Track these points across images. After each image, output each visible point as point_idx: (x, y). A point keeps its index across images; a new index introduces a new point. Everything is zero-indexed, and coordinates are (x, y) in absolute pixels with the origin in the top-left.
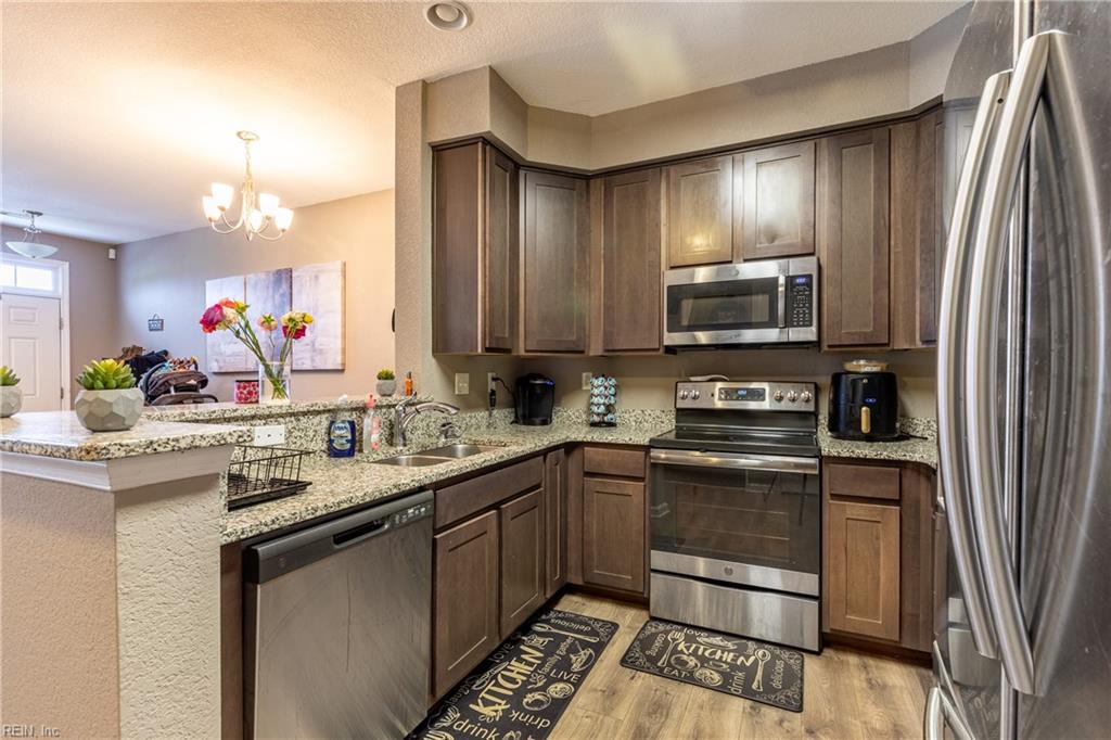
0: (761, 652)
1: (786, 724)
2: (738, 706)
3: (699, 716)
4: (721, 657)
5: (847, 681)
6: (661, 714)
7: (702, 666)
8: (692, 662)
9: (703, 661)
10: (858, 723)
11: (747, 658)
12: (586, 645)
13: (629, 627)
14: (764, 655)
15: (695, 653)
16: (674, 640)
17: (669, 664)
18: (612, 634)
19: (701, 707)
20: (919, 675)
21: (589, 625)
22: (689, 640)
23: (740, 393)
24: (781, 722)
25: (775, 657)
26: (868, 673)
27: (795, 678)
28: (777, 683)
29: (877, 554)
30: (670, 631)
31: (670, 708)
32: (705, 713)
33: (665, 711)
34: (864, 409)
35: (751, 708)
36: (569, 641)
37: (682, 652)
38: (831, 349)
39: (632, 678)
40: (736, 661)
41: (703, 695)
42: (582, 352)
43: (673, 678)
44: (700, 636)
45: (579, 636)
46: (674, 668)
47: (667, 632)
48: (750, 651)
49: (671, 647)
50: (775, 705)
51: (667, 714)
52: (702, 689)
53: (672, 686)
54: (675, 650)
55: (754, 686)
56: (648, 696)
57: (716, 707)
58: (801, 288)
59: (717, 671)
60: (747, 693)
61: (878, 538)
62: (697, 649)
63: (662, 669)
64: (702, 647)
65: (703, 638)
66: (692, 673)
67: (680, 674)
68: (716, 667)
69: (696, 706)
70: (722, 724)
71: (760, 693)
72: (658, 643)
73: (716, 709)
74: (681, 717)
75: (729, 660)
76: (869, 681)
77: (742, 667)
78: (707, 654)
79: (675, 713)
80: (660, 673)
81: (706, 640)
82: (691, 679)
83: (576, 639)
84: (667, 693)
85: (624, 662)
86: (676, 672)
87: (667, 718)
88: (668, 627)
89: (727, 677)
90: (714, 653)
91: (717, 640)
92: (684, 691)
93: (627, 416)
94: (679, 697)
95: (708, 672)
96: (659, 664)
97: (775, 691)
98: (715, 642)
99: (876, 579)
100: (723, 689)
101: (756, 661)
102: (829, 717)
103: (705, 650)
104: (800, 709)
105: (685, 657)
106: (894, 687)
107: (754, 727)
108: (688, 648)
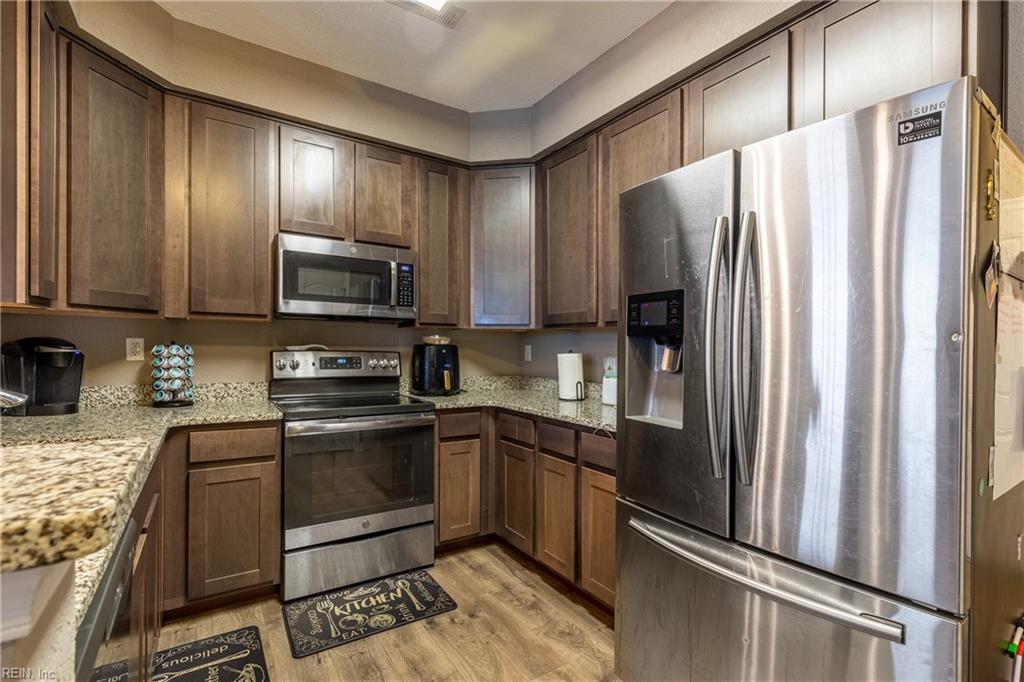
0: (399, 583)
1: (456, 620)
2: (419, 627)
3: (402, 653)
4: (377, 602)
5: (461, 574)
6: (373, 671)
7: (370, 617)
8: (360, 618)
9: (366, 611)
10: (487, 594)
11: (395, 591)
12: (241, 664)
13: (268, 623)
14: (404, 584)
15: (354, 611)
16: (327, 610)
17: (342, 631)
18: (258, 637)
19: (398, 646)
20: (489, 551)
21: (222, 644)
22: (339, 602)
23: (340, 361)
24: (453, 621)
25: (412, 582)
26: (467, 563)
27: (435, 589)
28: (430, 598)
29: (468, 476)
30: (315, 604)
31: (374, 661)
32: (404, 648)
33: (373, 667)
34: (446, 372)
35: (428, 623)
36: (213, 672)
37: (342, 616)
38: (422, 326)
39: (319, 661)
40: (390, 598)
41: (390, 637)
42: (155, 312)
43: (356, 639)
44: (344, 595)
45: (221, 661)
46: (350, 632)
47: (314, 607)
48: (392, 586)
49: (329, 617)
50: (441, 611)
51: (377, 667)
52: (385, 633)
53: (360, 646)
54: (336, 619)
55: (418, 608)
56: (348, 666)
57: (407, 638)
58: (406, 275)
59: (385, 613)
60: (419, 616)
61: (468, 464)
62: (352, 606)
63: (340, 638)
64: (355, 603)
65: (349, 596)
66: (367, 626)
67: (359, 632)
68: (381, 611)
69: (392, 647)
70: (421, 647)
71: (426, 610)
72: (314, 620)
73: (408, 639)
74: (390, 663)
75: (384, 601)
76: (471, 567)
77: (398, 601)
78: (363, 604)
79: (382, 662)
80: (341, 642)
81: (352, 595)
82: (371, 631)
83: (220, 666)
84: (362, 653)
85: (296, 654)
86: (353, 633)
87: (380, 670)
88: (310, 603)
89: (394, 613)
90: (368, 602)
91: (361, 591)
92: (373, 643)
93: (202, 391)
94: (374, 650)
95: (378, 618)
96: (333, 635)
97: (433, 603)
98: (361, 594)
99: (467, 494)
100: (400, 622)
101: (402, 590)
102: (472, 601)
103: (359, 603)
104: (455, 606)
105: (350, 618)
106: (484, 564)
107: (441, 633)
108: (345, 609)
